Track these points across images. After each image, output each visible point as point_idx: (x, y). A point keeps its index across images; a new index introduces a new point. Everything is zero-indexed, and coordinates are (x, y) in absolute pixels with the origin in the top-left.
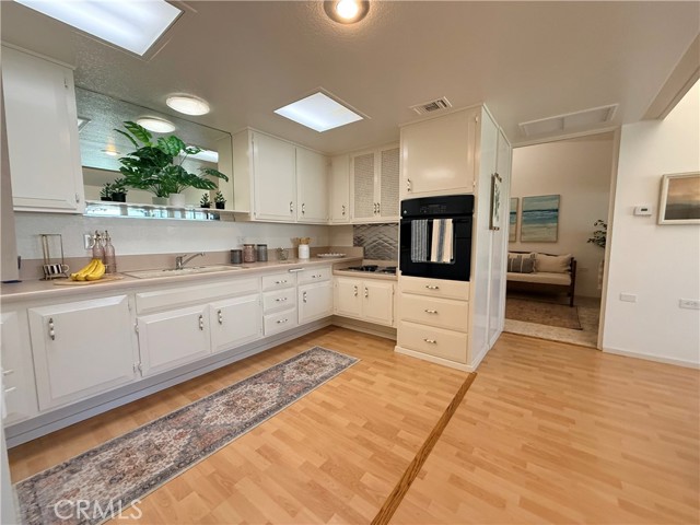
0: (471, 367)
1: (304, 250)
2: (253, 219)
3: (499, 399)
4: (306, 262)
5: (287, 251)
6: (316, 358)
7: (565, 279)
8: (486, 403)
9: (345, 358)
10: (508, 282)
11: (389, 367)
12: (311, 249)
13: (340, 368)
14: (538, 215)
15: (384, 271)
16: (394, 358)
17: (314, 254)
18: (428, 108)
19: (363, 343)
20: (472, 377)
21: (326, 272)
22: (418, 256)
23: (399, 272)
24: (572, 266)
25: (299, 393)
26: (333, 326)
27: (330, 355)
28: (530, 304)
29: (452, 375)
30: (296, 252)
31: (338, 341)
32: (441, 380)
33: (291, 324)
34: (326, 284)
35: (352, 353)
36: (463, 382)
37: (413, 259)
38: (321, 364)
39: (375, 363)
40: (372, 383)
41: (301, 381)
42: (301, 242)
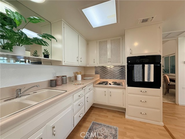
1: (79, 77)
2: (63, 64)
4: (81, 82)
9: (111, 128)
13: (114, 137)
18: (144, 21)
23: (126, 85)
27: (103, 127)
30: (76, 78)
34: (92, 91)
35: (111, 123)
37: (135, 80)
39: (126, 128)
42: (77, 73)
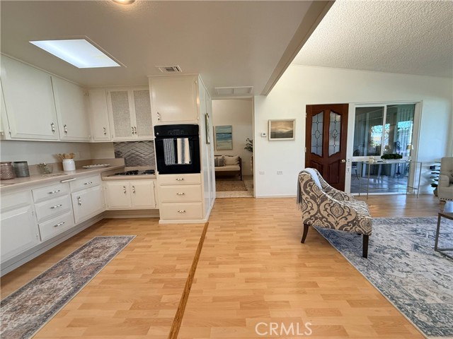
0: (205, 220)
1: (69, 164)
2: (8, 138)
3: (222, 231)
4: (72, 174)
5: (51, 166)
6: (99, 245)
7: (237, 168)
8: (216, 235)
9: (124, 238)
10: (216, 172)
11: (158, 234)
12: (76, 162)
13: (122, 245)
14: (224, 136)
15: (145, 173)
16: (159, 228)
17: (80, 166)
18: (168, 70)
19: (134, 225)
20: (207, 225)
21: (96, 179)
22: (169, 161)
23: (157, 173)
24: (240, 160)
25: (92, 273)
26: (106, 219)
27: (110, 240)
28: (225, 182)
29: (197, 227)
30: (61, 167)
31: (113, 228)
32: (192, 231)
33: (69, 225)
34: (97, 188)
35: (129, 233)
36: (203, 229)
37: (166, 163)
38: (104, 248)
39: (148, 234)
40: (150, 247)
41: (91, 264)
42: (64, 157)
